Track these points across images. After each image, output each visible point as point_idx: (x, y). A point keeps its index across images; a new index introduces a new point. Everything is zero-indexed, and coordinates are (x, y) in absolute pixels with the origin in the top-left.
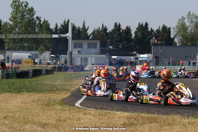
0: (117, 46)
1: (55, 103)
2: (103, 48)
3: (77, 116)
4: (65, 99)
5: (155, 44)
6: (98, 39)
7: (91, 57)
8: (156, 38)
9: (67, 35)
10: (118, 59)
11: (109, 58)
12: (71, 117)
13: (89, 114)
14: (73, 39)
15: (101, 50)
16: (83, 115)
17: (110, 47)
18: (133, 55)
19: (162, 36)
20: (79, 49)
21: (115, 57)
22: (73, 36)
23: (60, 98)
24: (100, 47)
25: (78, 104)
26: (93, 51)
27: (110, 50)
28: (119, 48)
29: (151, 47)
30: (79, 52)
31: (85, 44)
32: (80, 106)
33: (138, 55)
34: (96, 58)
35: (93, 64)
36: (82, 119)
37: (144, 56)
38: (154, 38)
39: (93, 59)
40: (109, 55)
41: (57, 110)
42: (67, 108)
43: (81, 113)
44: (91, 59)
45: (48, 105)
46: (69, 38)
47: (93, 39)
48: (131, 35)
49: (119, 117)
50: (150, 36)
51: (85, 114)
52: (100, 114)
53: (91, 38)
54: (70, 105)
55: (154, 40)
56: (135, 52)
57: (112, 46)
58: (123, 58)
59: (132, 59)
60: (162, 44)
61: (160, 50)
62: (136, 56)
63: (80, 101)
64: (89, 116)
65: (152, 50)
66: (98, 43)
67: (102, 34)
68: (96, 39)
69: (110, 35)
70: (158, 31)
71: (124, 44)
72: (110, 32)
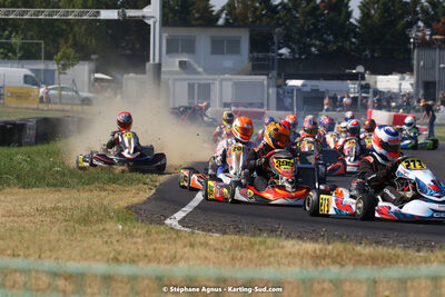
0: (306, 48)
2: (261, 55)
5: (424, 44)
6: (244, 26)
7: (223, 80)
8: (427, 25)
9: (147, 11)
10: (308, 89)
11: (279, 87)
12: (150, 253)
13: (206, 244)
14: (165, 22)
15: (252, 59)
16: (187, 249)
17: (284, 51)
18: (354, 77)
20: (184, 58)
21: (297, 83)
22: (164, 16)
24: (251, 51)
26: (228, 61)
27: (283, 61)
28: (310, 54)
29: (410, 52)
30: (182, 64)
31: (203, 39)
32: (178, 227)
33: (370, 78)
34: (235, 85)
35: (226, 105)
37: (388, 83)
38: (421, 24)
39: (228, 88)
40: (279, 75)
42: (140, 228)
43: (180, 244)
44: (221, 86)
45: (84, 220)
46: (150, 22)
47: (227, 24)
48: (349, 15)
50: (409, 18)
51: (192, 246)
52: (236, 247)
53: (221, 22)
55: (421, 30)
56: (360, 69)
57: (289, 47)
58: (322, 84)
59: (352, 87)
61: (440, 62)
62: (363, 78)
65: (415, 62)
66: (244, 37)
67: (256, 9)
68: (239, 26)
69: (282, 14)
70: (434, 2)
71: (326, 42)
72: (283, 3)
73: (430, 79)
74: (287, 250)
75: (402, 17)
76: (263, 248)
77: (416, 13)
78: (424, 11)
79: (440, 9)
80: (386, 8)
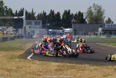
0: (52, 24)
1: (15, 57)
2: (44, 25)
3: (28, 65)
4: (21, 55)
5: (74, 23)
6: (41, 20)
7: (37, 30)
8: (75, 19)
9: (23, 17)
10: (53, 31)
11: (47, 31)
12: (25, 65)
13: (36, 64)
14: (26, 19)
15: (42, 26)
16: (32, 65)
17: (48, 24)
18: (61, 29)
19: (78, 18)
20: (30, 26)
21: (51, 30)
22: (26, 18)
23: (19, 54)
24: (42, 24)
25: (29, 58)
26: (38, 26)
27: (48, 26)
28: (53, 25)
29: (72, 24)
30: (29, 27)
31: (33, 22)
32: (30, 59)
33: (64, 29)
34: (39, 31)
35: (38, 34)
36: (31, 66)
37: (68, 30)
38: (73, 19)
39: (38, 31)
40: (47, 29)
41: (17, 62)
42: (23, 60)
43: (31, 63)
44: (37, 31)
45: (11, 58)
46: (23, 19)
47: (38, 19)
48: (60, 17)
49: (53, 66)
50: (71, 18)
51: (33, 64)
52: (42, 64)
53: (36, 19)
54: (24, 59)
55: (73, 20)
56: (62, 27)
57: (49, 23)
58: (55, 30)
59: (61, 31)
60: (78, 22)
61: (77, 26)
62: (63, 29)
63: (30, 56)
64: (35, 65)
65: (72, 26)
66: (41, 22)
67: (43, 16)
68: (40, 20)
69: (48, 17)
70: (76, 15)
71: (56, 22)
72: (48, 15)
73: (75, 29)
75: (70, 18)
76: (47, 64)
77: (73, 17)
78: (74, 16)
79: (77, 16)
80: (67, 16)
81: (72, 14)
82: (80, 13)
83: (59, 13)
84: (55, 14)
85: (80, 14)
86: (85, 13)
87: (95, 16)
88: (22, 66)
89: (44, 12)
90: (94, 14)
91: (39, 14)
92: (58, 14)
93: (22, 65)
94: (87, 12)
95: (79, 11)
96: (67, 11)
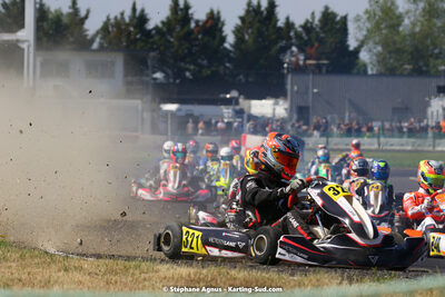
0: (179, 73)
2: (135, 79)
5: (297, 69)
6: (118, 50)
7: (98, 104)
8: (301, 50)
9: (21, 35)
10: (183, 113)
11: (153, 111)
12: (24, 277)
13: (80, 269)
15: (126, 85)
16: (61, 274)
17: (159, 75)
18: (228, 102)
19: (321, 41)
21: (172, 107)
22: (37, 40)
24: (125, 76)
28: (184, 78)
29: (283, 77)
31: (76, 61)
33: (243, 103)
36: (56, 282)
37: (262, 107)
38: (294, 49)
40: (154, 99)
43: (54, 268)
46: (25, 46)
47: (101, 48)
48: (223, 39)
50: (283, 43)
51: (66, 270)
52: (113, 272)
53: (95, 46)
55: (293, 56)
56: (234, 94)
57: (163, 71)
58: (197, 109)
59: (227, 112)
60: (319, 67)
61: (315, 86)
62: (237, 103)
64: (78, 276)
65: (289, 87)
66: (119, 62)
67: (130, 33)
69: (156, 38)
70: (307, 27)
71: (201, 67)
72: (156, 28)
73: (303, 104)
74: (161, 274)
75: (275, 42)
76: (137, 272)
77: (290, 38)
78: (298, 36)
79: (313, 35)
80: (260, 33)
81: (289, 25)
82: (328, 16)
83: (219, 18)
84: (197, 22)
85: (333, 25)
86: (357, 19)
87: (413, 35)
88: (12, 280)
89: (134, 9)
90: (407, 21)
91: (108, 19)
92: (214, 21)
93: (8, 275)
94: (367, 12)
95: (327, 8)
96: (259, 6)
